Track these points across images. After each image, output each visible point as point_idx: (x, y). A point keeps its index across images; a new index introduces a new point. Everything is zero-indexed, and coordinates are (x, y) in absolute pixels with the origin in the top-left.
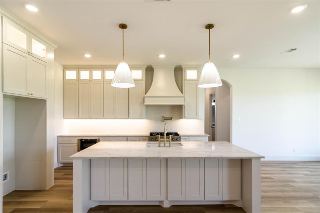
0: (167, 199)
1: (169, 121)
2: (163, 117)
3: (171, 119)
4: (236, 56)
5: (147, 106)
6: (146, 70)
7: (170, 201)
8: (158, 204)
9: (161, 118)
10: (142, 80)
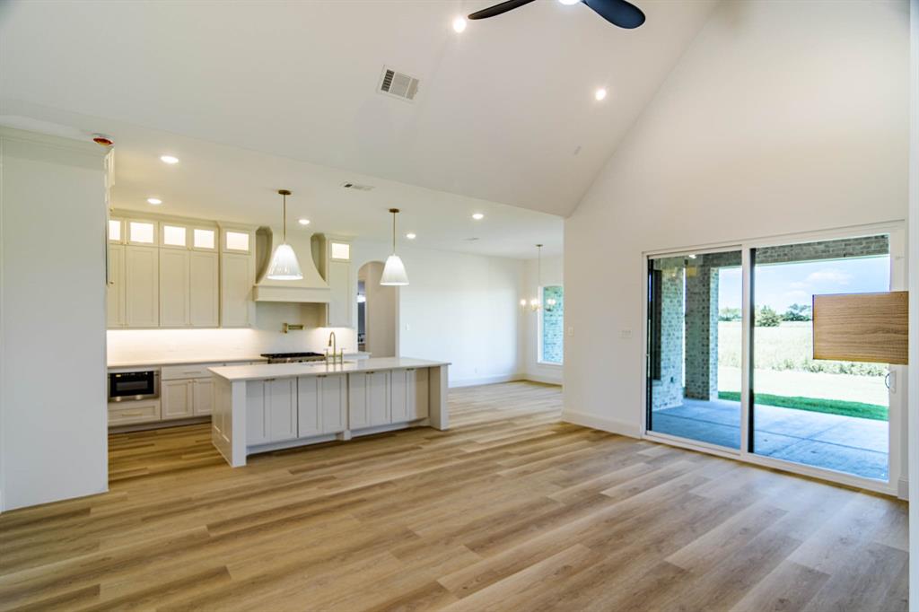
0: (348, 428)
1: (297, 333)
2: (286, 325)
3: (301, 327)
4: (411, 236)
5: (259, 304)
6: (257, 234)
7: (353, 431)
8: (334, 438)
9: (281, 327)
10: (249, 253)
